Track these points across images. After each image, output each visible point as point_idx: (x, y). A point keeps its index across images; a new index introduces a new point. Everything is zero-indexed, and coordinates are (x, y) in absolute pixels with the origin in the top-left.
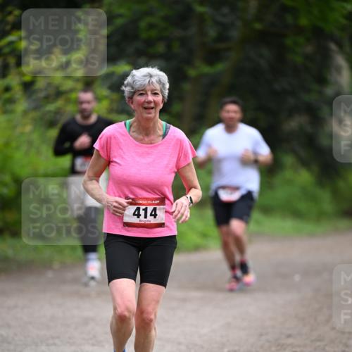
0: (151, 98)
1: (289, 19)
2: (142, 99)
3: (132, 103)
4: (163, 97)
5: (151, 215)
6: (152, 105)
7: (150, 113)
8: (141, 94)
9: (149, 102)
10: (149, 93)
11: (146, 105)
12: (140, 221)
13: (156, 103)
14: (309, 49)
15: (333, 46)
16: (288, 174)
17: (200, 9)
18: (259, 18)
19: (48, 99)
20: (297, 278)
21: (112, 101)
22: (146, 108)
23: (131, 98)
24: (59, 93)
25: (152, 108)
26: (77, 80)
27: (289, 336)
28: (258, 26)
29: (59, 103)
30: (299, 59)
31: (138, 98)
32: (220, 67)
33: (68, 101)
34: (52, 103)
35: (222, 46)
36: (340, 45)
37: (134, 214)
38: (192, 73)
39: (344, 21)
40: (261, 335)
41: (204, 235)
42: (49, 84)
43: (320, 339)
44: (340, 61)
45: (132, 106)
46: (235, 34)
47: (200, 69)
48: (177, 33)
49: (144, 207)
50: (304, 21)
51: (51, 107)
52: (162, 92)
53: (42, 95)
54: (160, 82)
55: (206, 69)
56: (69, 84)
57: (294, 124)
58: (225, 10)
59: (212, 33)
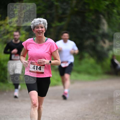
0: (40, 29)
1: (87, 7)
2: (37, 29)
3: (34, 31)
4: (45, 28)
5: (39, 69)
6: (41, 32)
7: (40, 35)
8: (37, 28)
9: (40, 31)
10: (40, 28)
11: (39, 32)
12: (35, 70)
13: (42, 31)
14: (93, 17)
15: (102, 16)
16: (86, 60)
17: (56, 4)
18: (76, 7)
19: (4, 34)
20: (89, 95)
21: (26, 35)
22: (39, 33)
23: (34, 29)
24: (8, 32)
25: (41, 33)
26: (14, 28)
27: (87, 115)
28: (76, 9)
29: (8, 36)
30: (90, 21)
31: (36, 29)
32: (63, 23)
33: (11, 35)
34: (6, 35)
35: (64, 16)
36: (104, 16)
37: (33, 68)
38: (54, 25)
39: (105, 8)
40: (77, 115)
41: (58, 81)
42: (5, 29)
43: (97, 116)
44: (104, 21)
45: (34, 32)
46: (68, 12)
47: (56, 24)
48: (49, 12)
49: (36, 66)
50: (92, 8)
51: (6, 37)
52: (45, 27)
53: (2, 33)
54: (44, 23)
55: (58, 24)
56: (11, 29)
57: (88, 42)
58: (65, 4)
59: (60, 11)
